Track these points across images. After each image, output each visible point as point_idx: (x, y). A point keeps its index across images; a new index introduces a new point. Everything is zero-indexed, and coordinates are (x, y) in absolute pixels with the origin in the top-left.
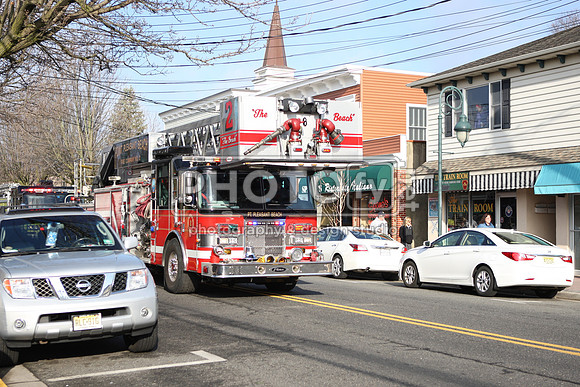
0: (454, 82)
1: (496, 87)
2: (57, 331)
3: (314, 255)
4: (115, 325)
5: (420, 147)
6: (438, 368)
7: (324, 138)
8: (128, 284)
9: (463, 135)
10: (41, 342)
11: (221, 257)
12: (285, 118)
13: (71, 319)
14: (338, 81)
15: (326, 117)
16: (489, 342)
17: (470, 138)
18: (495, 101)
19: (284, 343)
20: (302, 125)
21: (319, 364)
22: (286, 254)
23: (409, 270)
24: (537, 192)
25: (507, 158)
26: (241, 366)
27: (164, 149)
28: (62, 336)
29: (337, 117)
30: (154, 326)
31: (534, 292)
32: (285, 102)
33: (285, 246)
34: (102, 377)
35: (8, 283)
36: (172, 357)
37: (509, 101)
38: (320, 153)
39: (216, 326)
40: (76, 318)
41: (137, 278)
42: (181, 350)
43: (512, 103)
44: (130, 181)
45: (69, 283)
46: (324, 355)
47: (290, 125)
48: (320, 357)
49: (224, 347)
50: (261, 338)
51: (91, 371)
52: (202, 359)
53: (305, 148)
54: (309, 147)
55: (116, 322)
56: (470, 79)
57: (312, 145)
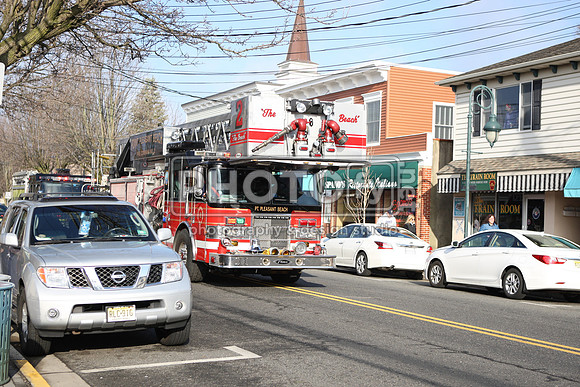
0: (484, 81)
1: (526, 87)
2: (90, 321)
3: (317, 249)
4: (149, 317)
5: (446, 146)
6: (479, 373)
7: (329, 138)
8: (163, 276)
9: (492, 135)
10: (74, 333)
11: (228, 248)
12: (292, 118)
13: (104, 310)
14: (364, 77)
15: (331, 118)
16: (528, 347)
17: (499, 138)
18: (525, 102)
19: (319, 342)
20: (308, 125)
21: (357, 364)
22: (291, 247)
23: (436, 269)
24: (567, 194)
25: (536, 160)
26: (277, 364)
27: (177, 144)
28: (95, 327)
29: (342, 118)
30: (187, 319)
31: (562, 296)
32: (293, 103)
33: (289, 239)
34: (136, 370)
35: (42, 271)
36: (205, 352)
37: (540, 102)
38: (325, 153)
39: (246, 320)
40: (110, 309)
41: (172, 270)
42: (214, 345)
43: (543, 104)
44: (144, 173)
45: (104, 273)
46: (361, 355)
47: (297, 125)
48: (357, 357)
49: (257, 343)
50: (294, 335)
51: (123, 364)
52: (236, 355)
53: (310, 147)
54: (314, 146)
55: (150, 315)
56: (500, 78)
57: (317, 144)
